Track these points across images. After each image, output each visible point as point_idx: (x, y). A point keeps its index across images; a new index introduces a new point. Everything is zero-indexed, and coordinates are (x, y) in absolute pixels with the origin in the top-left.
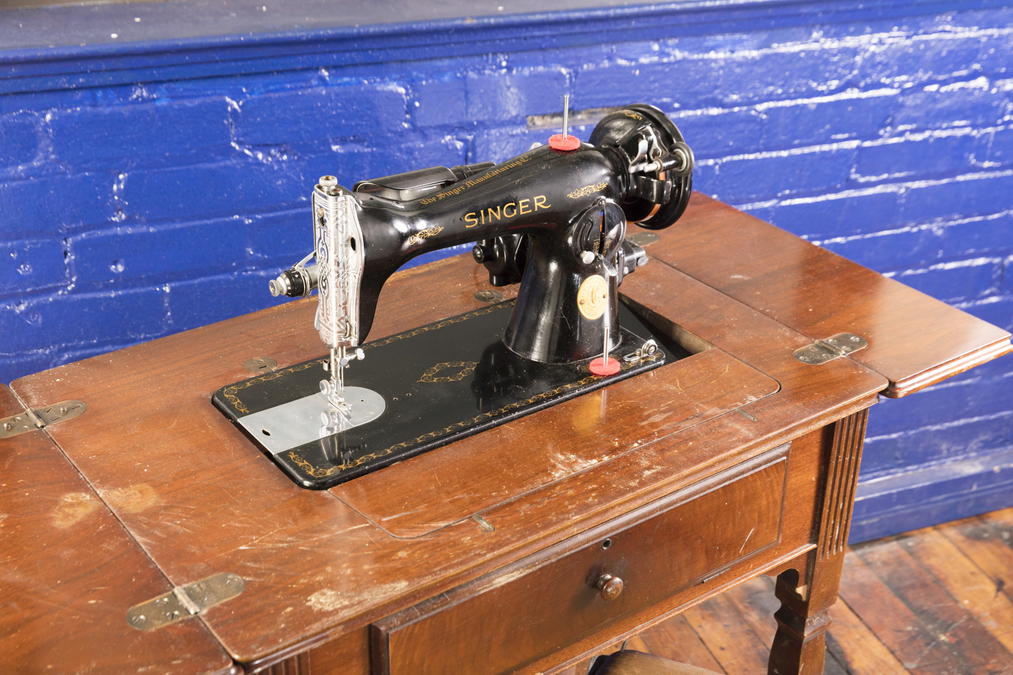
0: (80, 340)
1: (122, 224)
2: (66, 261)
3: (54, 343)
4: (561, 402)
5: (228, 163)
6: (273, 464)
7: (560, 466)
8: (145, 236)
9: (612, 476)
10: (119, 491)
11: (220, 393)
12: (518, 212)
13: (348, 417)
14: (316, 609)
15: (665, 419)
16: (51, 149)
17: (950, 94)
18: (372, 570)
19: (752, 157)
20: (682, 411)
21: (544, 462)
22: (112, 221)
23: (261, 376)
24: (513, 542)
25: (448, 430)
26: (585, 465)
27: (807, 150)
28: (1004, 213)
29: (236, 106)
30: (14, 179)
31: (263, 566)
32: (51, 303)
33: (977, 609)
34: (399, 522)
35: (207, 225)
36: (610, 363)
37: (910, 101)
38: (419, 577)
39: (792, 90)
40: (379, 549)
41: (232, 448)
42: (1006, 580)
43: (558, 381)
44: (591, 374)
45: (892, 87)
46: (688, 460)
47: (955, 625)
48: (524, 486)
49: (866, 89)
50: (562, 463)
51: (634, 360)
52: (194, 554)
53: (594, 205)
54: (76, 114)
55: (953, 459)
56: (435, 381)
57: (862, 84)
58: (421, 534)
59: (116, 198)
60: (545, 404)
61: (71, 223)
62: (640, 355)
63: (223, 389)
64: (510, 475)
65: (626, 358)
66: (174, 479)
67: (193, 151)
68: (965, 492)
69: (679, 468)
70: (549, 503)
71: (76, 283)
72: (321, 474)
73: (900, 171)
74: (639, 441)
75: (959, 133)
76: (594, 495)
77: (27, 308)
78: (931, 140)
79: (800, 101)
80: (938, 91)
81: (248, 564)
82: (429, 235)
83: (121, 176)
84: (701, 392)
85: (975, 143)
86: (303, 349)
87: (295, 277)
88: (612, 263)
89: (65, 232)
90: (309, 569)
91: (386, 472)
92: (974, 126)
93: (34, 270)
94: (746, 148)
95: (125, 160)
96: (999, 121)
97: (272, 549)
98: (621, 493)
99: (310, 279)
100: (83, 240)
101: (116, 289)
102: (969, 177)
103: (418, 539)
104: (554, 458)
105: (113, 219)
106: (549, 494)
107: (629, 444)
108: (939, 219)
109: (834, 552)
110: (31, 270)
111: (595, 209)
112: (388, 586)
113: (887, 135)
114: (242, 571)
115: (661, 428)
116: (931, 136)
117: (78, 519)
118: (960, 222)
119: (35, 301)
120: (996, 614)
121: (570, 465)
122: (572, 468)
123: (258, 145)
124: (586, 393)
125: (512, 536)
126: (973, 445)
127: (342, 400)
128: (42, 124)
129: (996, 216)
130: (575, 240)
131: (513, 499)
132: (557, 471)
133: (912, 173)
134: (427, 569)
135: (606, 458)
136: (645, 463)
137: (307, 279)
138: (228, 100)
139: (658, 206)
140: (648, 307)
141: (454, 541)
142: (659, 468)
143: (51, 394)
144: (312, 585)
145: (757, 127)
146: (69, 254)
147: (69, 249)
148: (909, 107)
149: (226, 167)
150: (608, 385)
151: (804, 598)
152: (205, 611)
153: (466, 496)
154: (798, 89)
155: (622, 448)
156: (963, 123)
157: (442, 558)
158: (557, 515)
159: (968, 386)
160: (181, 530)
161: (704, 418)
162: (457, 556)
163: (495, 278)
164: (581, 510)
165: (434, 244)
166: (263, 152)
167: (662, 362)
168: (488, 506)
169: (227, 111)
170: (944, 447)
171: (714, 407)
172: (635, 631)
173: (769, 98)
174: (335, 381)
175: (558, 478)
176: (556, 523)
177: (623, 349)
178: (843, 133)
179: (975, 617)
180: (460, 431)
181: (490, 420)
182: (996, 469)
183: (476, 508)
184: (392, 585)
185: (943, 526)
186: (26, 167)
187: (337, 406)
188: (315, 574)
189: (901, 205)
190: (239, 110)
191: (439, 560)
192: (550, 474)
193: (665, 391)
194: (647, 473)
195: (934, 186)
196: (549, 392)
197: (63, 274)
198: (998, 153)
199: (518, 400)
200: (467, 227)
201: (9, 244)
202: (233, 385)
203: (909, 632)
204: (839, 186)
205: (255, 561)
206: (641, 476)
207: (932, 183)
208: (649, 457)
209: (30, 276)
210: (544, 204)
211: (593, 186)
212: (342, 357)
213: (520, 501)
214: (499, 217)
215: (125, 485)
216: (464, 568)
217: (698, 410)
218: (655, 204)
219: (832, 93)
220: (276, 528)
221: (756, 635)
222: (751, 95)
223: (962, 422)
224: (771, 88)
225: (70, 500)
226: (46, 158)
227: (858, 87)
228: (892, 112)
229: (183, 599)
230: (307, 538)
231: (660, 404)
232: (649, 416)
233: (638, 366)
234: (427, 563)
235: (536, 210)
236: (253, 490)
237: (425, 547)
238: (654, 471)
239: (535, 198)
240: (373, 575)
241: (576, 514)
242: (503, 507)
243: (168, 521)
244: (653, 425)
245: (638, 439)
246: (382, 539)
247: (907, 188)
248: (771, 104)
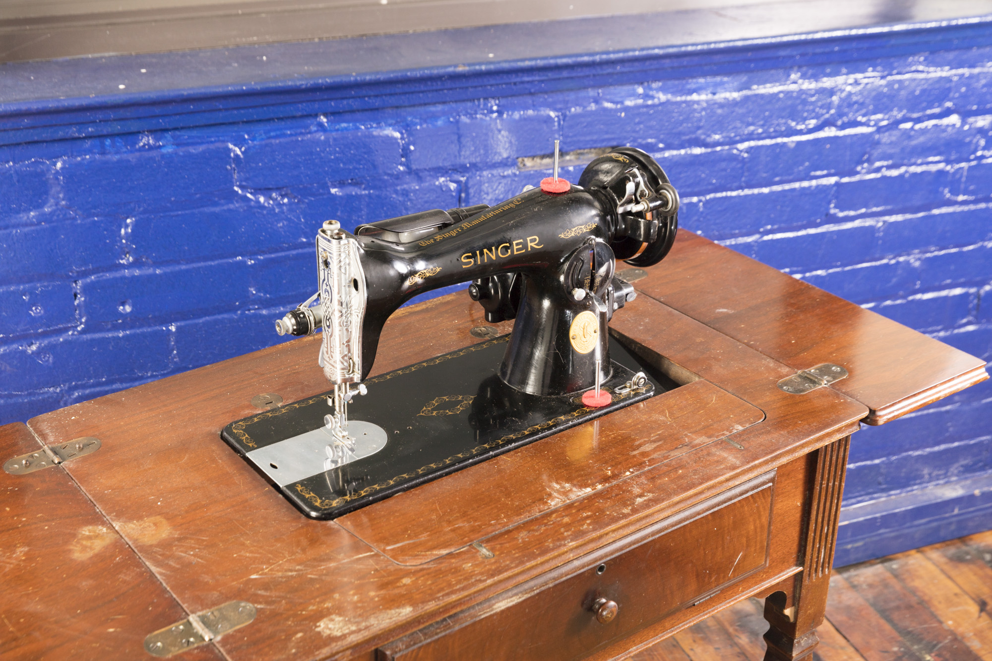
0: (90, 378)
1: (130, 266)
2: (76, 302)
3: (64, 382)
4: (555, 433)
5: (231, 206)
6: (280, 496)
7: (555, 494)
8: (151, 278)
9: (606, 503)
10: (135, 524)
11: (228, 429)
12: (512, 252)
13: (352, 450)
14: (325, 635)
15: (655, 448)
16: (61, 196)
17: (924, 131)
18: (378, 596)
19: (734, 194)
20: (671, 440)
21: (540, 491)
22: (120, 263)
23: (268, 411)
24: (512, 568)
25: (448, 462)
26: (579, 493)
27: (787, 187)
28: (980, 244)
29: (239, 152)
30: (26, 225)
31: (274, 594)
32: (62, 343)
33: (960, 630)
34: (402, 550)
35: (211, 266)
36: (602, 395)
37: (885, 138)
38: (423, 602)
39: (772, 130)
40: (384, 577)
41: (242, 481)
42: (988, 600)
43: (551, 413)
44: (584, 406)
45: (868, 126)
46: (678, 488)
47: (940, 645)
48: (521, 515)
49: (843, 127)
50: (558, 491)
51: (625, 392)
52: (207, 583)
53: (584, 244)
54: (85, 162)
55: (934, 483)
56: (434, 414)
57: (839, 123)
58: (424, 561)
59: (124, 241)
60: (541, 435)
61: (81, 266)
62: (630, 387)
63: (231, 425)
64: (507, 504)
65: (617, 390)
66: (187, 512)
67: (198, 196)
68: (947, 515)
69: (669, 495)
70: (546, 530)
71: (86, 323)
72: (327, 505)
73: (877, 206)
74: (631, 470)
75: (933, 168)
76: (588, 522)
77: (38, 348)
78: (907, 175)
79: (779, 140)
80: (912, 128)
81: (260, 592)
82: (428, 275)
83: (129, 221)
84: (689, 421)
85: (949, 178)
86: (307, 386)
87: (300, 317)
88: (603, 300)
89: (75, 274)
90: (318, 597)
91: (390, 503)
92: (948, 162)
93: (45, 312)
94: (729, 186)
95: (132, 205)
96: (972, 157)
97: (281, 577)
98: (615, 520)
99: (315, 318)
100: (92, 282)
101: (124, 330)
102: (944, 210)
103: (421, 567)
104: (550, 487)
105: (121, 262)
106: (545, 521)
107: (621, 473)
108: (916, 251)
109: (820, 575)
110: (42, 312)
111: (586, 248)
112: (393, 611)
113: (864, 171)
114: (254, 599)
115: (652, 457)
116: (906, 172)
117: (96, 551)
118: (936, 253)
119: (46, 342)
120: (979, 634)
121: (565, 493)
122: (567, 496)
123: (260, 189)
124: (580, 424)
125: (511, 563)
126: (954, 469)
127: (345, 433)
128: (53, 172)
129: (971, 247)
130: (566, 278)
131: (511, 527)
132: (553, 500)
133: (889, 207)
134: (431, 595)
135: (599, 487)
136: (637, 490)
137: (312, 318)
138: (231, 146)
139: (645, 244)
140: (637, 340)
141: (456, 568)
142: (650, 495)
143: (67, 431)
144: (321, 612)
145: (739, 166)
146: (79, 296)
147: (78, 291)
148: (885, 144)
149: (230, 210)
150: (600, 416)
151: (792, 620)
152: (219, 638)
153: (467, 525)
154: (777, 128)
155: (615, 476)
156: (937, 158)
157: (444, 584)
158: (553, 541)
159: (947, 412)
160: (195, 560)
161: (693, 447)
162: (459, 582)
163: (490, 314)
164: (576, 537)
165: (432, 284)
166: (264, 195)
167: (652, 393)
168: (488, 533)
169: (230, 157)
170: (926, 471)
171: (702, 436)
172: (629, 653)
173: (750, 137)
174: (339, 416)
175: (554, 506)
176: (553, 549)
177: (614, 381)
178: (822, 170)
179: (959, 638)
180: (459, 462)
181: (487, 451)
182: (977, 492)
183: (476, 536)
184: (397, 610)
185: (926, 549)
186: (37, 213)
187: (341, 439)
188: (324, 601)
189: (879, 238)
190: (242, 156)
191: (442, 586)
192: (546, 502)
193: (655, 422)
194: (639, 500)
195: (911, 220)
196: (544, 424)
197: (73, 315)
198: (972, 187)
199: (514, 431)
200: (464, 267)
201: (22, 287)
202: (241, 420)
203: (895, 653)
204: (818, 221)
205: (266, 589)
206: (634, 503)
207: (908, 216)
208: (641, 485)
209: (41, 317)
210: (536, 245)
211: (583, 227)
212: (346, 392)
213: (518, 528)
214: (494, 257)
215: (140, 518)
216: (465, 593)
217: (687, 440)
218: (642, 242)
219: (810, 131)
220: (285, 557)
221: (747, 657)
222: (733, 135)
223: (943, 447)
224: (752, 128)
225: (87, 533)
226: (57, 204)
227: (835, 126)
228: (868, 149)
229: (198, 627)
230: (314, 567)
231: (650, 434)
232: (640, 446)
233: (628, 397)
234: (430, 589)
235: (529, 249)
236: (263, 521)
237: (428, 574)
238: (645, 498)
239: (528, 239)
240: (379, 601)
241: (572, 540)
242: (502, 535)
243: (182, 552)
244: (644, 454)
245: (630, 468)
246: (386, 567)
247: (884, 222)
248: (752, 143)
